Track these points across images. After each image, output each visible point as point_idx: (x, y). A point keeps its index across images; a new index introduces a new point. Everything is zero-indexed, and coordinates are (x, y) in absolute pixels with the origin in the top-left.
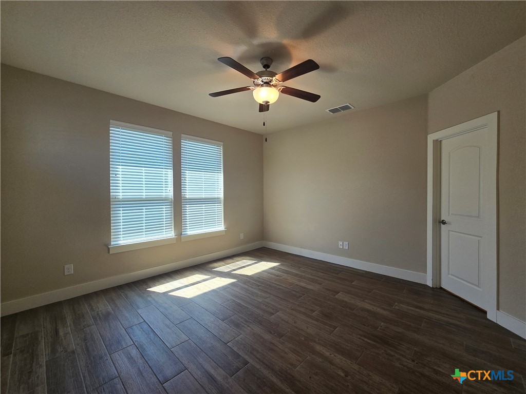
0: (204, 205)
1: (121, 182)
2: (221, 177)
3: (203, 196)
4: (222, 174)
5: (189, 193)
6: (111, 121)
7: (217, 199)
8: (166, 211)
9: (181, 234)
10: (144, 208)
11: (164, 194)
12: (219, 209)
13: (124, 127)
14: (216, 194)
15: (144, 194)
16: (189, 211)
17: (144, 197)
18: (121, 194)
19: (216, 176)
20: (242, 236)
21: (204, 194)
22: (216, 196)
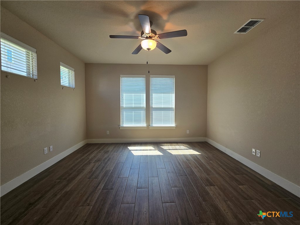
0: (163, 111)
1: (124, 100)
2: (173, 95)
3: (163, 107)
4: (174, 94)
5: (154, 104)
6: (121, 75)
7: (171, 108)
8: (143, 113)
9: (150, 126)
10: (133, 111)
11: (142, 105)
12: (172, 114)
13: (125, 77)
14: (171, 105)
15: (133, 106)
16: (154, 114)
17: (133, 107)
18: (124, 105)
19: (171, 95)
20: (188, 132)
21: (163, 105)
22: (170, 107)
